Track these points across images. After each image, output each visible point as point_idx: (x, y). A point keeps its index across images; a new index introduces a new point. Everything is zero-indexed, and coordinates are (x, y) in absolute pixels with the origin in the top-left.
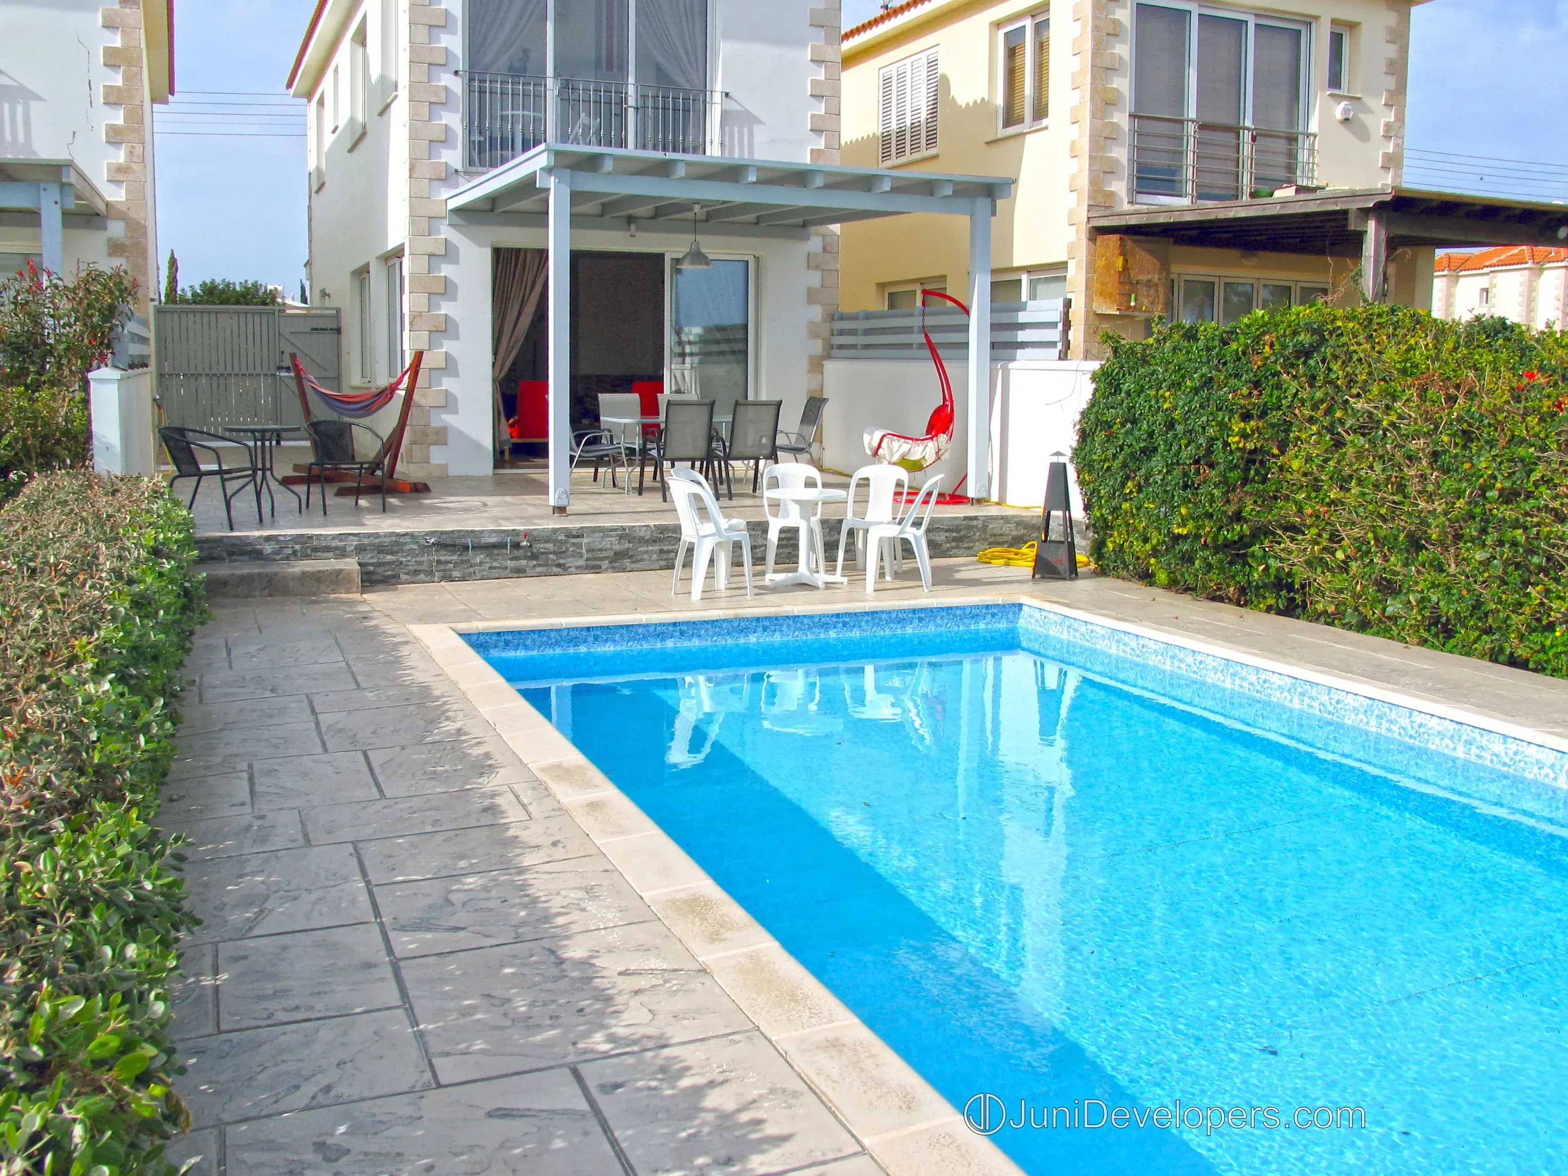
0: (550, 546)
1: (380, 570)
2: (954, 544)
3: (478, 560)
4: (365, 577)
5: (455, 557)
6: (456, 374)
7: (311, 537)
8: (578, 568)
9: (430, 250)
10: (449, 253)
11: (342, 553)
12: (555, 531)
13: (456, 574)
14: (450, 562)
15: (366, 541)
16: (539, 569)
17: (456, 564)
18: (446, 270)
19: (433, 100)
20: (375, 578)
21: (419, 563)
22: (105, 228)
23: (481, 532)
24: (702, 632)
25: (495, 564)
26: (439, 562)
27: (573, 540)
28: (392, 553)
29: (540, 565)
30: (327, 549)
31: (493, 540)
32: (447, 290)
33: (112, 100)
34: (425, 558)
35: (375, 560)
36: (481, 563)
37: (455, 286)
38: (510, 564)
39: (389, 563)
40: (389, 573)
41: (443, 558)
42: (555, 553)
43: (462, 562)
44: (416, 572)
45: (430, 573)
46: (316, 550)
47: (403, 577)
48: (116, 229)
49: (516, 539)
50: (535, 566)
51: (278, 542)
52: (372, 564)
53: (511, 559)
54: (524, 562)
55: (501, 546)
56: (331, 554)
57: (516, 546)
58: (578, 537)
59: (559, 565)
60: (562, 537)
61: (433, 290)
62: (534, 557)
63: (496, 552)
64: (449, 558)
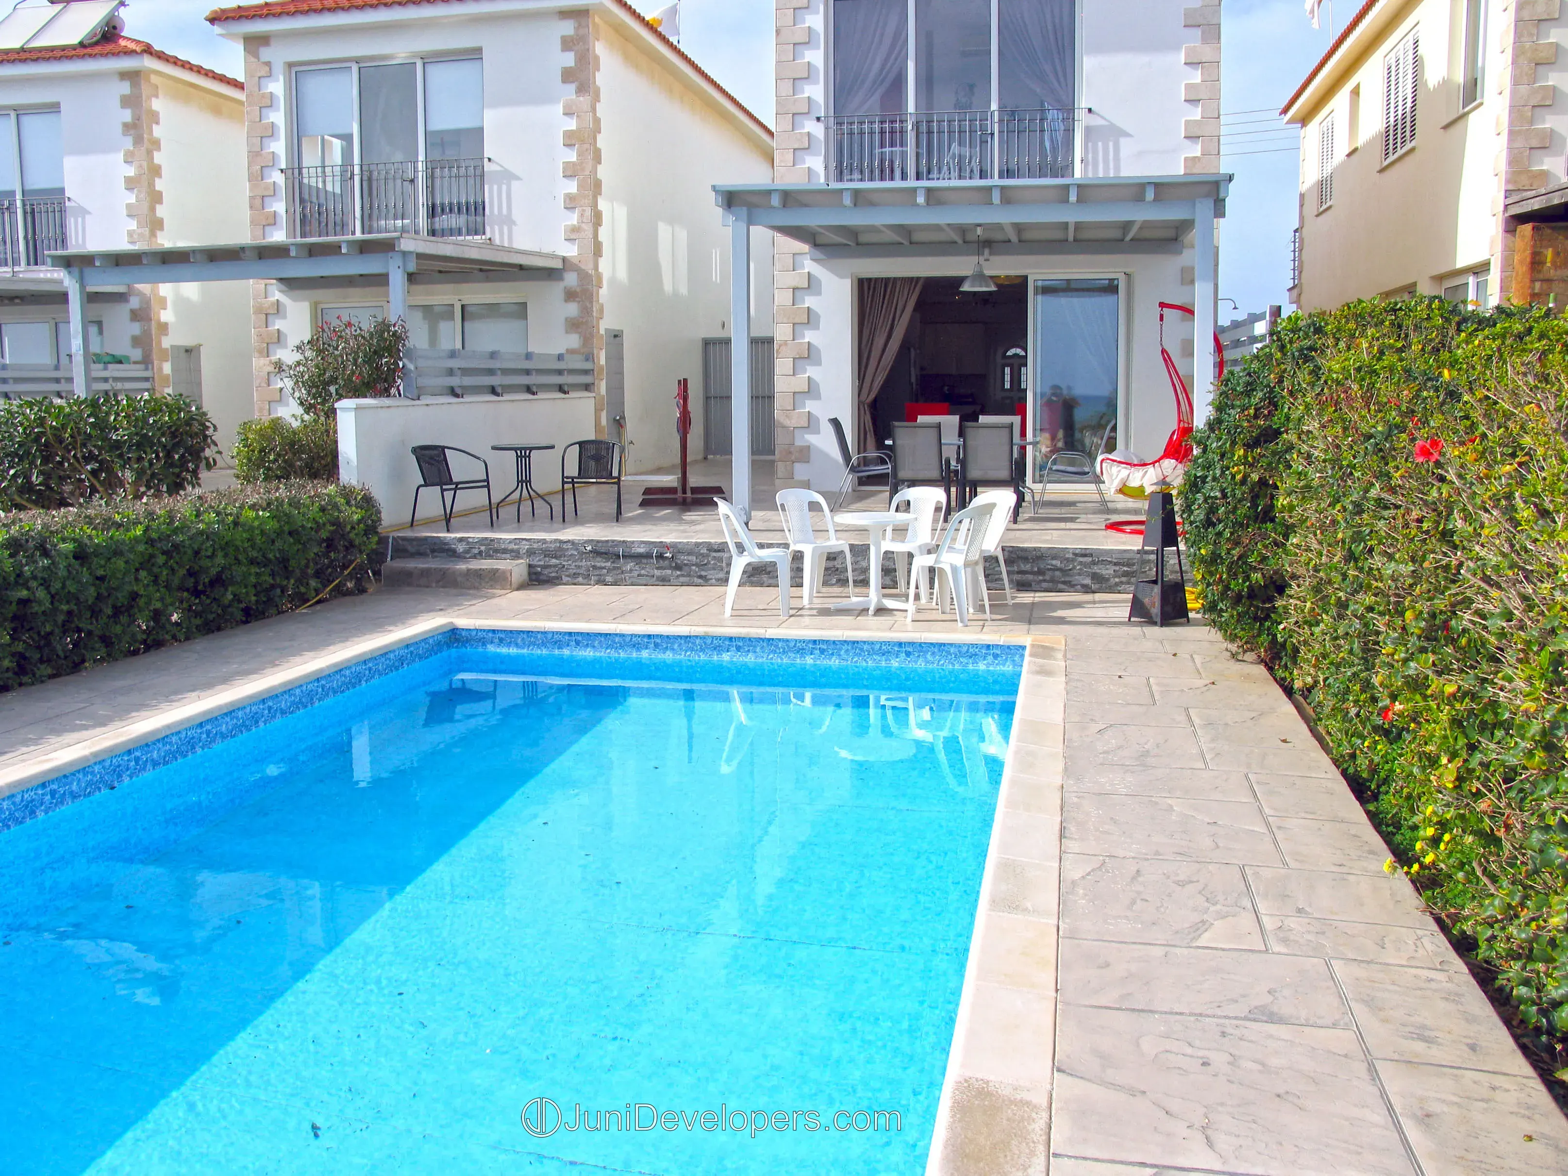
0: (693, 559)
1: (546, 572)
2: (1124, 579)
3: (629, 568)
4: (534, 577)
5: (608, 564)
6: (818, 397)
7: (492, 540)
8: (718, 580)
9: (794, 284)
10: (812, 285)
11: (516, 555)
12: (697, 545)
13: (609, 579)
14: (604, 568)
15: (535, 546)
16: (682, 579)
17: (609, 571)
18: (809, 301)
19: (796, 146)
20: (541, 577)
21: (579, 567)
22: (561, 279)
23: (633, 542)
24: (676, 646)
25: (643, 572)
26: (594, 567)
27: (714, 554)
28: (556, 558)
29: (683, 575)
30: (505, 551)
31: (641, 550)
32: (811, 319)
33: (569, 174)
34: (583, 563)
35: (542, 563)
36: (631, 570)
37: (818, 316)
38: (657, 573)
39: (555, 566)
40: (553, 575)
41: (598, 564)
42: (696, 565)
43: (615, 568)
44: (576, 575)
45: (587, 577)
46: (496, 551)
47: (565, 579)
48: (571, 279)
49: (661, 550)
50: (678, 576)
51: (468, 543)
52: (539, 566)
53: (657, 568)
54: (669, 572)
55: (649, 556)
56: (508, 556)
57: (660, 556)
58: (719, 551)
59: (700, 577)
60: (704, 551)
61: (797, 320)
62: (678, 567)
63: (644, 561)
64: (603, 565)
